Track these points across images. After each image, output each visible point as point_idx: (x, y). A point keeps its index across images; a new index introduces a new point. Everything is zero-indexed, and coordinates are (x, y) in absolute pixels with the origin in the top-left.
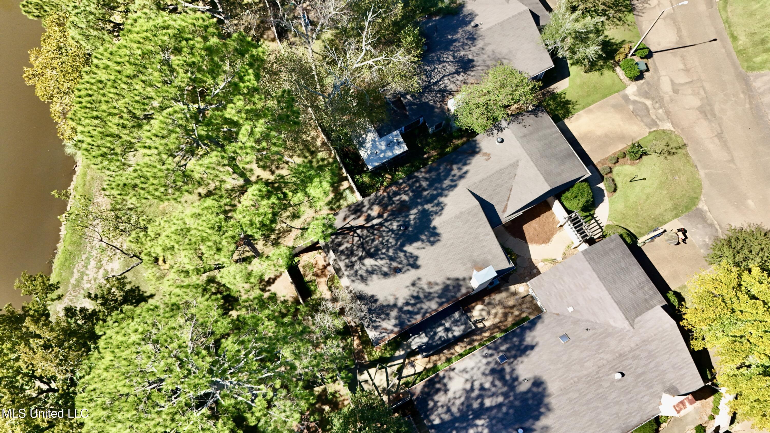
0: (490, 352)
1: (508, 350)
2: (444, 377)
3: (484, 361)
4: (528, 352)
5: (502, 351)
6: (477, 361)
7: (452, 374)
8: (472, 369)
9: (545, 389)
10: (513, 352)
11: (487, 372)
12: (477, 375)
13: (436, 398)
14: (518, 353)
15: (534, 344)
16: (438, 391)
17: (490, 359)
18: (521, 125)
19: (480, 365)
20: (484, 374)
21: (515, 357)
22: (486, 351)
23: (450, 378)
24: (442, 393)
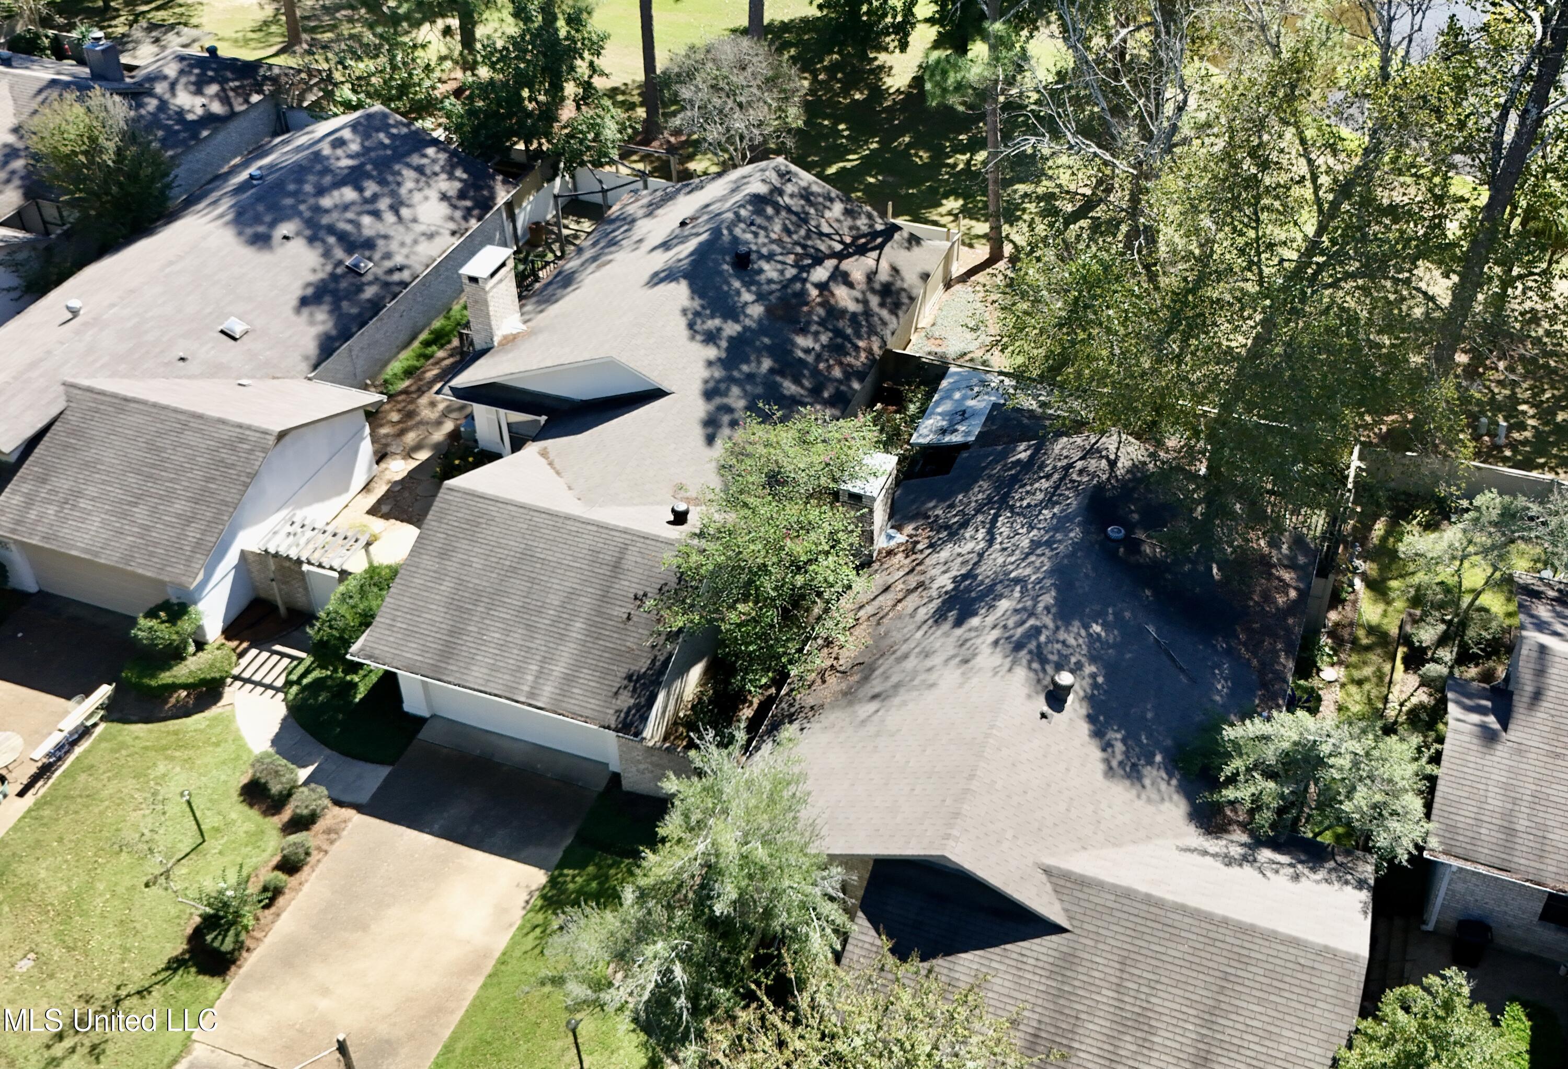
0: (396, 277)
1: (360, 289)
2: (466, 218)
3: (399, 260)
4: (310, 291)
5: (370, 283)
6: (413, 257)
7: (452, 226)
8: (415, 242)
9: (240, 234)
10: (344, 284)
11: (381, 243)
12: (398, 233)
13: (458, 185)
14: (332, 286)
15: (306, 311)
16: (462, 195)
17: (388, 264)
18: (652, 591)
19: (405, 251)
20: (386, 237)
21: (334, 277)
22: (406, 275)
23: (452, 219)
24: (452, 193)
